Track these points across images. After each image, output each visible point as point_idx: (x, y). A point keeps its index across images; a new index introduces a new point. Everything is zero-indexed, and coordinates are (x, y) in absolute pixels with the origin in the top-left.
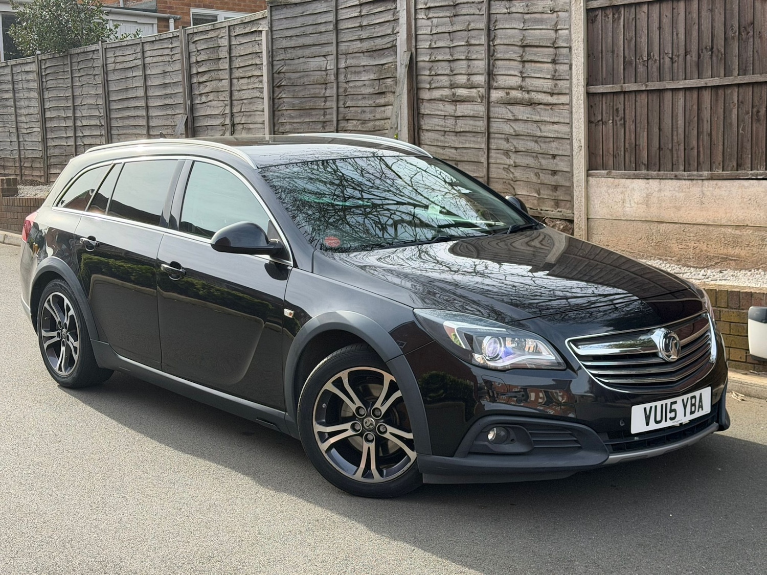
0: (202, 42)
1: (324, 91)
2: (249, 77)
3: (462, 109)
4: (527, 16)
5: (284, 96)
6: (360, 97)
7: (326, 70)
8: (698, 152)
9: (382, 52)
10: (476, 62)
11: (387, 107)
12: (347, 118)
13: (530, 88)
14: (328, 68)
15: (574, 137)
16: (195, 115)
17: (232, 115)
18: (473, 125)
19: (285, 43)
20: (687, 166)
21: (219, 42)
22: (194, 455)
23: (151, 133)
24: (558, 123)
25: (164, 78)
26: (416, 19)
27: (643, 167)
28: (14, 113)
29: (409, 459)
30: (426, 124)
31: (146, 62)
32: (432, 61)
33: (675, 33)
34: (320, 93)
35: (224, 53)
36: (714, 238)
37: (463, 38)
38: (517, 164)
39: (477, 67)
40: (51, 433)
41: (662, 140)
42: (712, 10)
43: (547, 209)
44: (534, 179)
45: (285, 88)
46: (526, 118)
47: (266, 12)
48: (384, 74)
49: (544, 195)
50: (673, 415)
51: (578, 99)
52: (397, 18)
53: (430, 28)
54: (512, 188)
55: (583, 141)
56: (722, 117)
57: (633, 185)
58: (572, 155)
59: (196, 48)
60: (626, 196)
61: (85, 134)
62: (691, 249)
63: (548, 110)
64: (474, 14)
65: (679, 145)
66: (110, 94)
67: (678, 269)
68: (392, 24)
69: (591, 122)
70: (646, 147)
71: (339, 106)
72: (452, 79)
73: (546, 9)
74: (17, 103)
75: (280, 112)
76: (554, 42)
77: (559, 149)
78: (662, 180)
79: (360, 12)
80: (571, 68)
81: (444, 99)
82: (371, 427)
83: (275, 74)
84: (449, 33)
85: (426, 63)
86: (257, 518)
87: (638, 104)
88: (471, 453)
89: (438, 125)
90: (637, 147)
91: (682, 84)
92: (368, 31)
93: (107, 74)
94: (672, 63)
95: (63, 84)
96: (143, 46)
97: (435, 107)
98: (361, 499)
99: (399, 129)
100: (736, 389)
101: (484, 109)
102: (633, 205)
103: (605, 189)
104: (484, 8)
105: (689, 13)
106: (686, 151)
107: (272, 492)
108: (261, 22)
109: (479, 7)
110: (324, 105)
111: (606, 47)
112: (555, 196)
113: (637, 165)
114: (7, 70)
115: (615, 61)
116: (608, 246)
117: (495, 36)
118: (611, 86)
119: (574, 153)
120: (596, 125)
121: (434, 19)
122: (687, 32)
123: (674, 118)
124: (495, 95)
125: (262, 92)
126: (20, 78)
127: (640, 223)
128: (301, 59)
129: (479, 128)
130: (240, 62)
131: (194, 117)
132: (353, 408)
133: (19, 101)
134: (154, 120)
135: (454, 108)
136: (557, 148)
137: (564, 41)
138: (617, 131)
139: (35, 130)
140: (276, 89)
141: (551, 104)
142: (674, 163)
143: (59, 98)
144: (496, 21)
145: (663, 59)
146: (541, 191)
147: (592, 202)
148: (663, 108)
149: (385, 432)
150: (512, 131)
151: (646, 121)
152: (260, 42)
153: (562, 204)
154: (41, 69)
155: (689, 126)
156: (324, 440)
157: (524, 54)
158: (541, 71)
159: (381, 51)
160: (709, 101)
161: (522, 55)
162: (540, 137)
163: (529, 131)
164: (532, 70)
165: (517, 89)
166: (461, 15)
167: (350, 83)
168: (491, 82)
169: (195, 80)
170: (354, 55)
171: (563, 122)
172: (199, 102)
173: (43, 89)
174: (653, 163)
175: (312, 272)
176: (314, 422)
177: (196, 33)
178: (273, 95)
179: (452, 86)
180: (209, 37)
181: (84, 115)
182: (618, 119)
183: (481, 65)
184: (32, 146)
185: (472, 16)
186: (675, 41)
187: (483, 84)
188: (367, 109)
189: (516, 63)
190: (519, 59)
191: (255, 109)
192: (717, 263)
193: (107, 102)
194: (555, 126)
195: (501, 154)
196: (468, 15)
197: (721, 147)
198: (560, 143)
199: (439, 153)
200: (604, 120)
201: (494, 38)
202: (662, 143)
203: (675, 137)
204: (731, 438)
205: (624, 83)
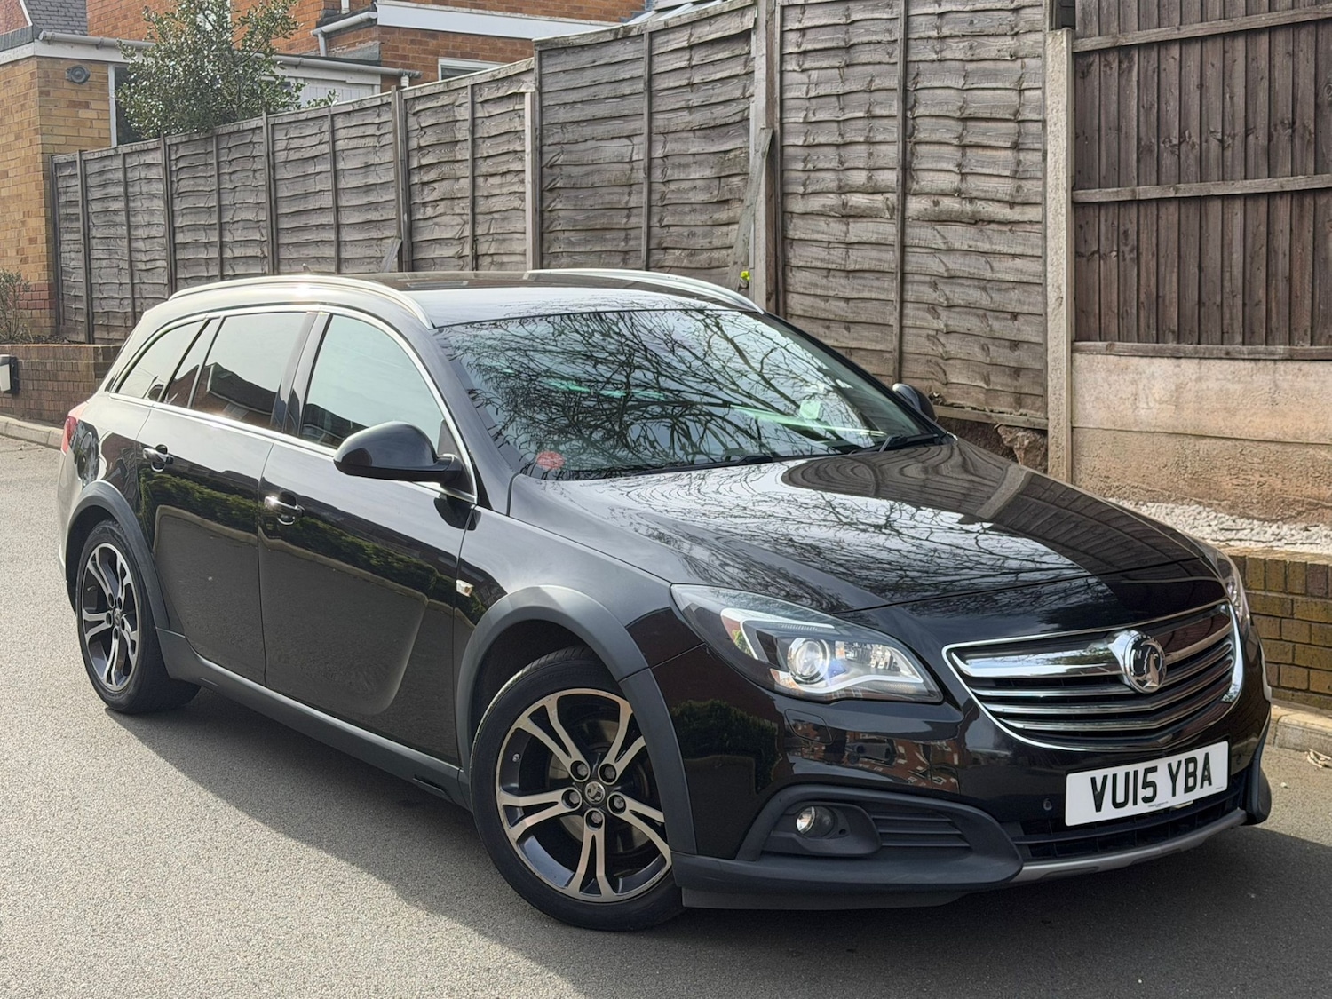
0: (428, 113)
1: (627, 198)
2: (504, 174)
3: (859, 230)
4: (970, 66)
5: (559, 206)
6: (687, 209)
7: (631, 161)
8: (1268, 311)
9: (725, 130)
10: (883, 148)
11: (731, 227)
12: (664, 245)
13: (975, 194)
14: (634, 158)
15: (1049, 281)
16: (415, 240)
17: (475, 239)
18: (875, 259)
19: (563, 115)
20: (1247, 335)
21: (456, 114)
22: (304, 841)
23: (344, 270)
24: (1022, 255)
25: (366, 175)
26: (782, 72)
27: (1171, 336)
28: (126, 235)
29: (664, 861)
30: (798, 256)
31: (338, 148)
32: (808, 146)
33: (1228, 96)
34: (619, 202)
35: (463, 133)
36: (1295, 466)
37: (860, 105)
38: (951, 329)
39: (885, 156)
40: (67, 793)
41: (1203, 289)
42: (1293, 55)
43: (1002, 409)
44: (979, 356)
45: (561, 192)
46: (966, 247)
47: (532, 62)
48: (728, 169)
49: (996, 384)
50: (1149, 792)
51: (1057, 214)
52: (751, 70)
53: (805, 88)
54: (941, 372)
55: (1064, 288)
56: (1310, 248)
57: (1153, 368)
58: (1046, 314)
59: (419, 124)
60: (1141, 387)
61: (237, 272)
62: (1255, 487)
63: (1005, 232)
64: (880, 63)
65: (1234, 297)
66: (280, 204)
67: (1230, 523)
68: (743, 81)
69: (1080, 255)
70: (1176, 300)
71: (652, 224)
72: (841, 177)
73: (1002, 53)
74: (132, 219)
75: (553, 235)
76: (1017, 112)
77: (1024, 304)
78: (1202, 361)
79: (690, 60)
80: (1044, 159)
81: (828, 213)
82: (598, 798)
83: (545, 169)
84: (838, 96)
85: (799, 149)
86: (379, 962)
87: (1162, 223)
88: (765, 853)
89: (817, 259)
90: (1160, 300)
91: (1239, 187)
92: (701, 94)
93: (274, 169)
94: (1223, 149)
95: (205, 186)
96: (332, 121)
97: (813, 227)
98: (576, 932)
99: (751, 265)
100: (1317, 745)
101: (895, 231)
102: (1151, 405)
103: (1103, 374)
104: (897, 53)
105: (1253, 60)
106: (1247, 309)
107: (421, 913)
108: (524, 78)
109: (890, 50)
110: (626, 223)
111: (1107, 122)
112: (1016, 387)
113: (1161, 332)
114: (117, 163)
115: (1122, 145)
116: (1108, 477)
117: (915, 102)
118: (1115, 189)
119: (1049, 310)
120: (1088, 260)
121: (813, 72)
122: (1249, 93)
123: (1226, 247)
124: (916, 205)
125: (523, 200)
126: (136, 175)
127: (1163, 438)
128: (589, 143)
129: (886, 265)
130: (489, 148)
131: (412, 243)
132: (567, 763)
133: (134, 215)
134: (349, 248)
135: (844, 228)
136: (1020, 301)
137: (1033, 110)
138: (1125, 270)
139: (159, 264)
140: (547, 194)
141: (1010, 223)
142: (1225, 330)
143: (196, 210)
144: (918, 74)
145: (1206, 141)
146: (992, 378)
147: (1081, 400)
148: (1207, 231)
149: (623, 810)
150: (942, 270)
151: (1176, 254)
152: (521, 113)
153: (1029, 401)
154: (170, 160)
155: (1251, 263)
156: (514, 821)
157: (965, 132)
158: (994, 163)
159: (723, 128)
160: (1288, 218)
161: (962, 134)
162: (990, 281)
163: (972, 271)
164: (978, 161)
165: (953, 196)
166: (859, 64)
167: (671, 184)
168: (909, 182)
169: (415, 179)
170: (679, 135)
171: (1030, 253)
172: (421, 217)
173: (172, 195)
174: (1188, 328)
175: (508, 515)
176: (498, 788)
177: (418, 98)
178: (541, 205)
179: (842, 190)
180: (439, 104)
181: (236, 239)
182: (1127, 249)
183: (891, 153)
184: (153, 293)
185: (877, 67)
186: (1228, 110)
187: (894, 185)
188: (699, 231)
189: (951, 148)
190: (956, 142)
191: (512, 229)
192: (1300, 513)
193: (274, 218)
194: (1017, 261)
195: (924, 310)
196: (870, 64)
197: (1308, 302)
198: (1025, 291)
199: (818, 309)
200: (1102, 252)
201: (914, 106)
202: (1204, 295)
203: (1227, 284)
204: (1289, 837)
205: (1138, 185)
